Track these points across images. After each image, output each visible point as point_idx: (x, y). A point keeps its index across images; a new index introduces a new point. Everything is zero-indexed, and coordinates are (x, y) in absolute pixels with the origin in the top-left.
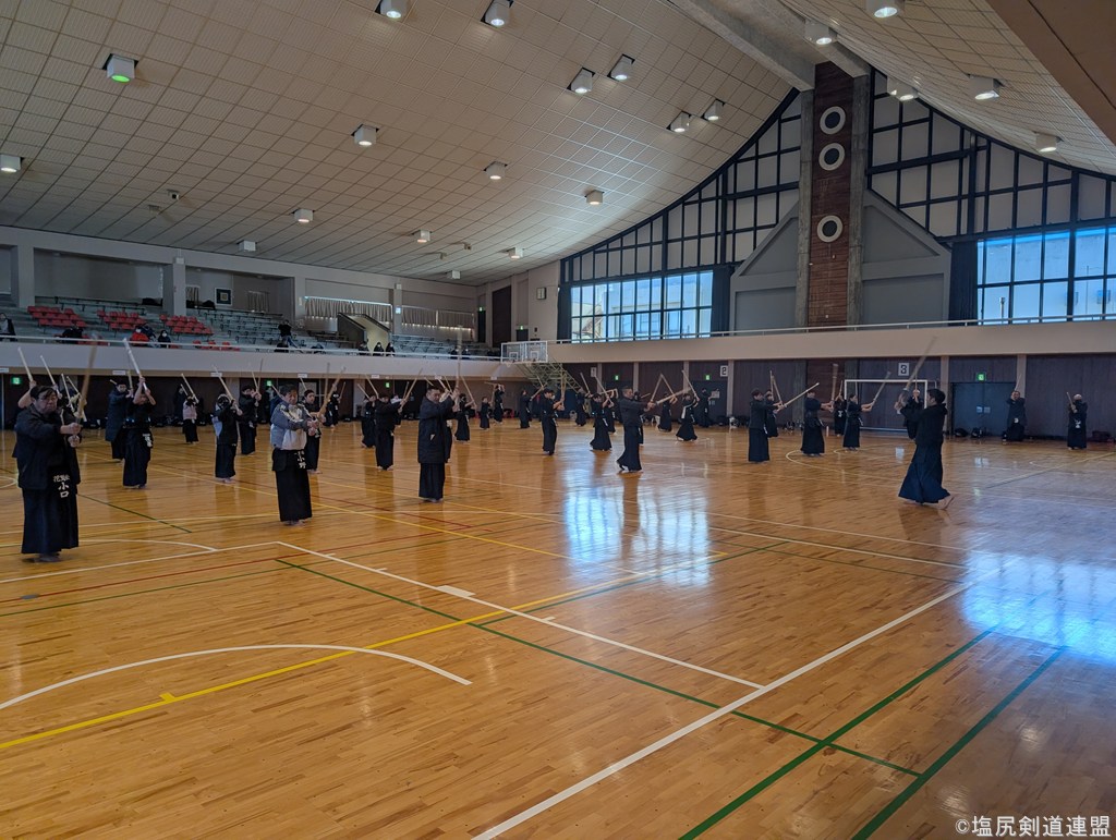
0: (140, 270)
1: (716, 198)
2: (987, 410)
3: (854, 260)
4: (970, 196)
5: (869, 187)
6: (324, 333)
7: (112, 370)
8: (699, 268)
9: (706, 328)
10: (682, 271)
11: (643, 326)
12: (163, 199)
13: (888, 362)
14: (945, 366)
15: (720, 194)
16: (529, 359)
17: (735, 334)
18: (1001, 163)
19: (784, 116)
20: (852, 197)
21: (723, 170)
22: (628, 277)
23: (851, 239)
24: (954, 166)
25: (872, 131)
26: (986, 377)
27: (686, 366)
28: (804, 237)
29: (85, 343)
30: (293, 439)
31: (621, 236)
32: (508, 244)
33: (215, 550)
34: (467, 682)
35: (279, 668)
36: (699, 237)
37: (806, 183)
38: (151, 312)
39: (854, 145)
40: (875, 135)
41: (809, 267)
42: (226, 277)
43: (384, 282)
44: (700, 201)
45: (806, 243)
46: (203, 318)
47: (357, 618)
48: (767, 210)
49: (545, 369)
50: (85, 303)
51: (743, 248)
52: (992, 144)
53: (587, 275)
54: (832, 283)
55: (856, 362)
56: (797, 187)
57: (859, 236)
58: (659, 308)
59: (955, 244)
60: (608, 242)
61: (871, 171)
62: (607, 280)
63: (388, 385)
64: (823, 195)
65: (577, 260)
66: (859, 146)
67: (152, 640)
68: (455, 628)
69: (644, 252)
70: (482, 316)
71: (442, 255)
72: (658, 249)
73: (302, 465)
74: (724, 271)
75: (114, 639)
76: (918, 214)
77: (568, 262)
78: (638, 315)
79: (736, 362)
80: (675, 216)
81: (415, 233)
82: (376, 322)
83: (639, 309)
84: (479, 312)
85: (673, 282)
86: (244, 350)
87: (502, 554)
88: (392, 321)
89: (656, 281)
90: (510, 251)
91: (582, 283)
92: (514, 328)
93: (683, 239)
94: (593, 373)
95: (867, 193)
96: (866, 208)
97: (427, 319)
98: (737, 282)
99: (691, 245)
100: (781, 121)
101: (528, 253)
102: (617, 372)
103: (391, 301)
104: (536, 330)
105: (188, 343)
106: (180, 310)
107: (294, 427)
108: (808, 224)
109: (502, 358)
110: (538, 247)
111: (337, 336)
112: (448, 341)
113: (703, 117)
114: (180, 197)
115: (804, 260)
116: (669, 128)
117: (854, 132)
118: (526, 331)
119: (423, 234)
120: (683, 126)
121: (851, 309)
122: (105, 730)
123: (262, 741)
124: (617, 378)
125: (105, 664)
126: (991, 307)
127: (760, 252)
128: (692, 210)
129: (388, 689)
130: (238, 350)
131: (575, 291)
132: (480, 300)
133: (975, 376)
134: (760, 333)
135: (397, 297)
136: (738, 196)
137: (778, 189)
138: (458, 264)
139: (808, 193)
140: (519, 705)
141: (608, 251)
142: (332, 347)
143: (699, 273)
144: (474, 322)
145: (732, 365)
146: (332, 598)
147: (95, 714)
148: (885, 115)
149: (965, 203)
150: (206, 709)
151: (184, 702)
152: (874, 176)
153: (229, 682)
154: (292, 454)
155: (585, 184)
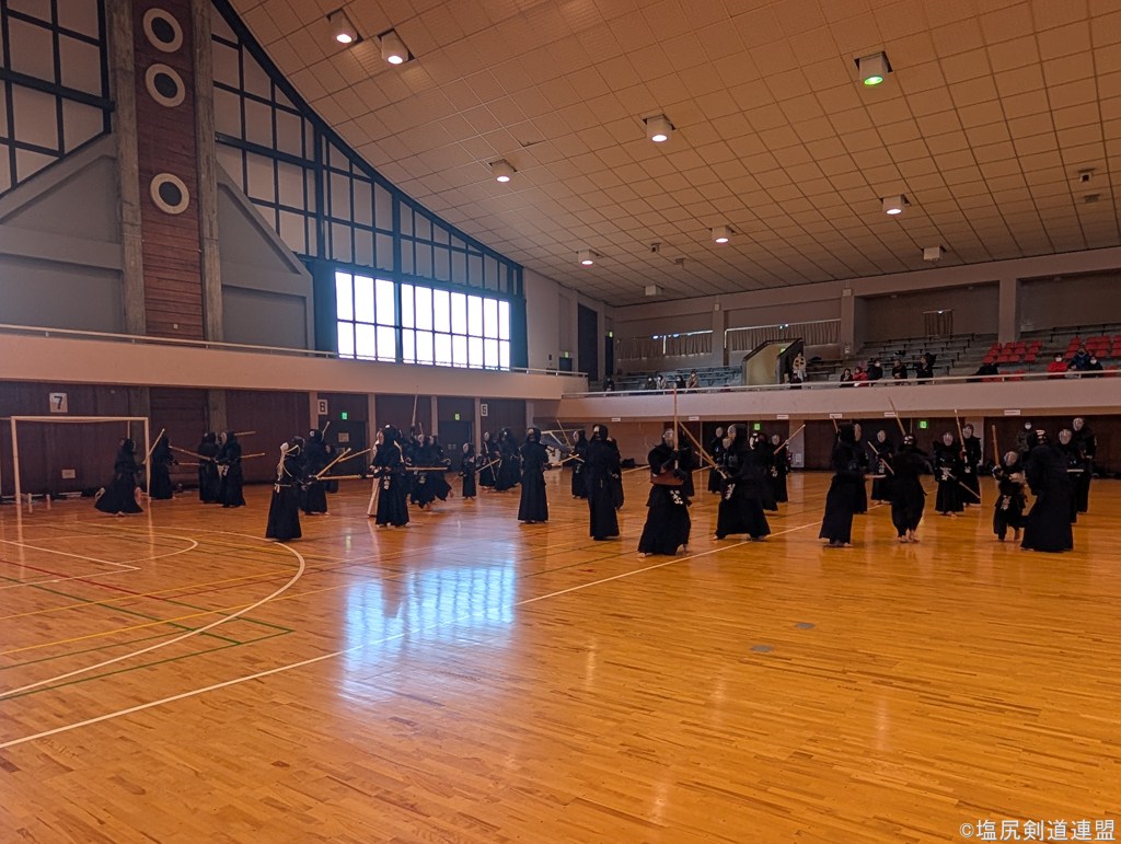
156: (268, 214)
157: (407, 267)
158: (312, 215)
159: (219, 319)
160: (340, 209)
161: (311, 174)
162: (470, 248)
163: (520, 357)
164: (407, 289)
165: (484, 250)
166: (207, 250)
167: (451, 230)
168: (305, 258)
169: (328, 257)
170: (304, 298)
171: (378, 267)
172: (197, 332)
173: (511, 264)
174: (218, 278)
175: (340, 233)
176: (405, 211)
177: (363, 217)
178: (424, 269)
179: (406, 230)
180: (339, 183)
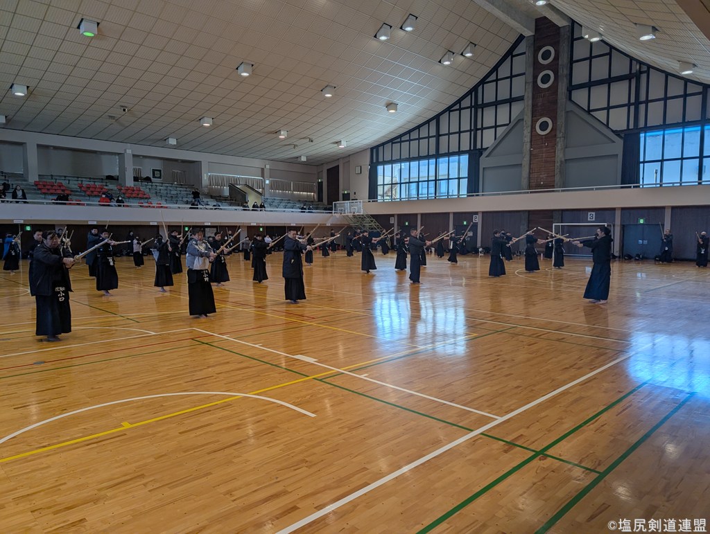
0: (104, 157)
1: (471, 107)
2: (645, 242)
3: (559, 146)
4: (636, 104)
5: (570, 99)
6: (220, 196)
7: (87, 221)
8: (459, 153)
9: (464, 191)
10: (449, 154)
11: (423, 191)
12: (117, 112)
13: (581, 212)
14: (618, 214)
15: (473, 104)
16: (350, 212)
17: (483, 195)
18: (656, 82)
19: (514, 53)
20: (559, 105)
21: (475, 89)
22: (414, 159)
23: (558, 132)
24: (625, 84)
25: (572, 62)
26: (645, 221)
27: (451, 217)
28: (527, 132)
29: (70, 204)
30: (201, 263)
31: (409, 132)
32: (337, 139)
33: (154, 333)
34: (313, 415)
35: (195, 406)
36: (460, 132)
37: (529, 95)
38: (111, 184)
39: (560, 72)
40: (574, 65)
41: (531, 151)
42: (158, 162)
43: (258, 163)
44: (460, 109)
45: (529, 134)
46: (144, 188)
47: (243, 375)
48: (503, 114)
49: (362, 218)
50: (70, 178)
51: (488, 139)
52: (651, 69)
53: (387, 158)
54: (546, 162)
55: (560, 212)
56: (523, 99)
57: (563, 131)
58: (434, 179)
59: (625, 135)
60: (400, 136)
61: (571, 88)
62: (400, 161)
63: (261, 229)
64: (539, 104)
65: (381, 148)
66: (564, 71)
67: (115, 390)
68: (305, 382)
69: (424, 143)
70: (320, 185)
71: (295, 146)
72: (433, 141)
73: (206, 279)
74: (475, 154)
75: (92, 388)
76: (601, 116)
77: (375, 150)
78: (420, 183)
79: (483, 213)
80: (444, 119)
81: (277, 132)
82: (253, 189)
83: (420, 180)
84: (319, 183)
85: (443, 161)
86: (170, 208)
87: (334, 335)
88: (263, 189)
89: (433, 161)
90: (338, 143)
91: (384, 163)
92: (341, 192)
93: (449, 134)
94: (392, 221)
95: (569, 102)
96: (568, 112)
97: (285, 187)
98: (484, 161)
99: (454, 138)
100: (513, 56)
101: (350, 144)
102: (406, 220)
103: (263, 176)
104: (355, 193)
105: (135, 203)
106: (130, 183)
107: (201, 255)
108: (530, 123)
109: (333, 211)
110: (356, 140)
111: (229, 198)
112: (299, 201)
113: (462, 54)
114: (128, 111)
115: (527, 147)
116: (440, 62)
117: (560, 63)
118: (348, 194)
119: (282, 133)
120: (449, 60)
121: (557, 178)
122: (88, 445)
123: (185, 452)
124: (407, 224)
125: (86, 404)
126: (648, 176)
127: (499, 142)
128: (455, 115)
129: (264, 420)
130: (166, 208)
131: (380, 168)
132: (319, 175)
133: (638, 221)
134: (499, 194)
135: (267, 173)
136: (484, 106)
137: (511, 101)
138: (305, 152)
139: (530, 102)
140: (346, 430)
141: (401, 142)
142: (226, 206)
143: (459, 156)
144: (316, 189)
145: (480, 215)
146: (228, 363)
147: (81, 435)
148: (580, 51)
149: (632, 108)
150: (150, 432)
151: (136, 427)
152: (573, 92)
153: (164, 415)
154: (200, 273)
155: (386, 99)
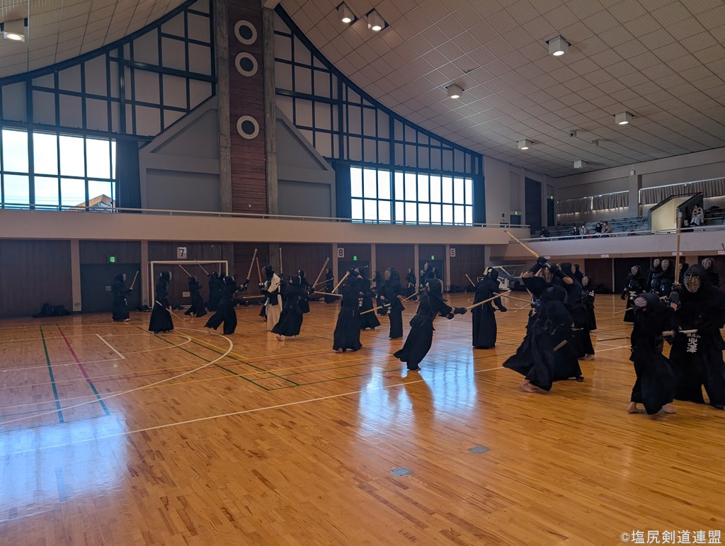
156: (308, 135)
157: (399, 161)
158: (336, 133)
159: (276, 201)
160: (354, 128)
161: (335, 108)
162: (444, 145)
163: (480, 217)
164: (399, 176)
165: (454, 146)
166: (269, 158)
167: (430, 135)
168: (331, 160)
169: (345, 158)
170: (330, 185)
171: (379, 162)
172: (263, 209)
173: (473, 154)
174: (275, 175)
175: (355, 143)
176: (398, 125)
177: (369, 131)
178: (411, 162)
179: (398, 137)
180: (354, 112)
